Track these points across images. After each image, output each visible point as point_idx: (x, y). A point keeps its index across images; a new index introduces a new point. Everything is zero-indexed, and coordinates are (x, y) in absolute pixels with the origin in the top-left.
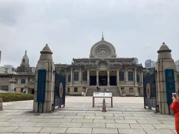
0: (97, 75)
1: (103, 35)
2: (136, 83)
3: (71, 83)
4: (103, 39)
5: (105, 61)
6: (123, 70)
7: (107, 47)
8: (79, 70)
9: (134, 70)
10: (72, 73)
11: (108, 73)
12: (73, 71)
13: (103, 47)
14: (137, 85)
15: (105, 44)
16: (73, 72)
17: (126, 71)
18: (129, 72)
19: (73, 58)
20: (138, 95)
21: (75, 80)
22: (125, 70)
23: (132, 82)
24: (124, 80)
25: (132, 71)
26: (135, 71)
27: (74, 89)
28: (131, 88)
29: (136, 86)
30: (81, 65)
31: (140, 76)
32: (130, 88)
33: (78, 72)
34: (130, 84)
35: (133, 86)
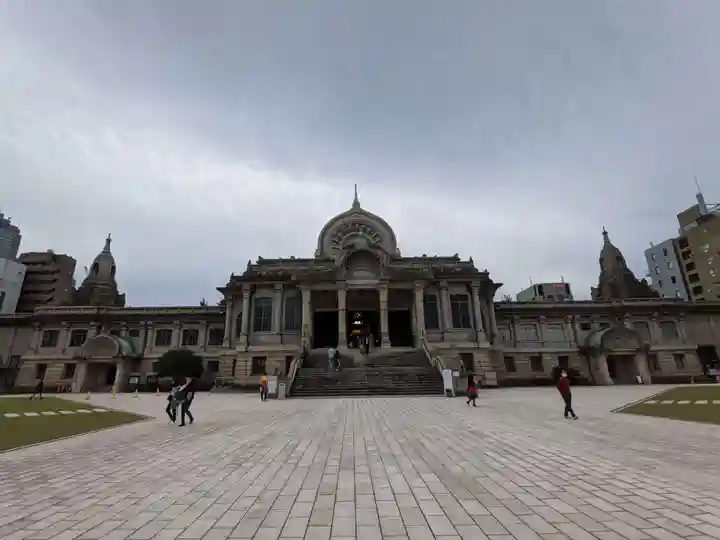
0: (342, 305)
1: (356, 195)
2: (482, 336)
3: (243, 339)
4: (356, 204)
5: (371, 250)
6: (433, 292)
7: (369, 229)
8: (275, 291)
9: (470, 291)
10: (245, 302)
11: (383, 297)
12: (252, 293)
14: (487, 345)
15: (363, 218)
16: (250, 299)
17: (444, 292)
18: (453, 298)
22: (440, 289)
23: (464, 334)
24: (437, 326)
26: (476, 292)
27: (250, 363)
29: (481, 345)
30: (280, 273)
32: (463, 356)
33: (269, 300)
34: (461, 340)
35: (472, 345)
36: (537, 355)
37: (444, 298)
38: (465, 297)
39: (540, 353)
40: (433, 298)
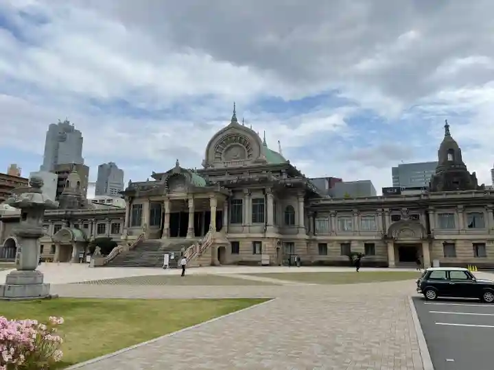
0: (167, 211)
1: (234, 112)
2: (270, 228)
3: (125, 231)
4: (234, 120)
6: (238, 197)
7: (243, 140)
9: (265, 195)
11: (191, 204)
12: (131, 202)
13: (235, 141)
15: (238, 132)
16: (130, 205)
17: (247, 197)
18: (254, 201)
19: (153, 172)
20: (268, 262)
21: (134, 224)
22: (243, 195)
23: (258, 227)
24: (241, 222)
25: (259, 195)
28: (257, 244)
29: (268, 235)
31: (296, 210)
32: (255, 243)
33: (141, 206)
34: (255, 232)
35: (261, 235)
36: (346, 242)
37: (247, 201)
38: (262, 200)
39: (350, 241)
40: (240, 201)
